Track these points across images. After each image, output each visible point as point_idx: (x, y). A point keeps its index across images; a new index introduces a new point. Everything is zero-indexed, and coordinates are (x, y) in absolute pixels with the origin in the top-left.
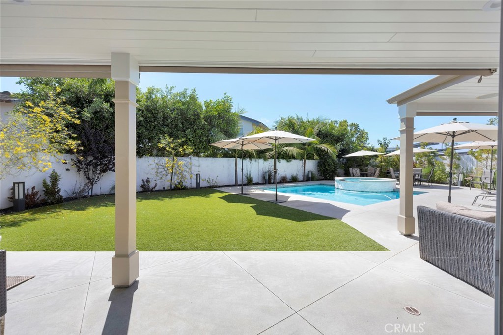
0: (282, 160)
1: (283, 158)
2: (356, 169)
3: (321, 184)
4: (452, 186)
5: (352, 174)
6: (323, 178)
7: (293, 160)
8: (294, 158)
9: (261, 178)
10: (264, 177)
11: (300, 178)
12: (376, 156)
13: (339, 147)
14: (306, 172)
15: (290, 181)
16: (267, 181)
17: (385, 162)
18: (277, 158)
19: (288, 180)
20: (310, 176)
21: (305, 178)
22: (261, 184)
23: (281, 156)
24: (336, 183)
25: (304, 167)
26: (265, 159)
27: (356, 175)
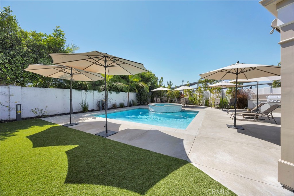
0: (113, 92)
1: (114, 91)
2: (158, 98)
3: (139, 108)
4: (236, 110)
5: (155, 101)
6: (139, 104)
7: (121, 92)
8: (122, 90)
9: (96, 106)
10: (98, 105)
11: (126, 104)
12: (166, 91)
13: (149, 84)
14: (130, 100)
15: (118, 107)
16: (101, 108)
17: (171, 94)
18: (109, 90)
19: (117, 106)
20: (132, 103)
21: (129, 104)
22: (96, 111)
23: (112, 89)
24: (149, 107)
25: (128, 97)
26: (100, 91)
27: (159, 102)
